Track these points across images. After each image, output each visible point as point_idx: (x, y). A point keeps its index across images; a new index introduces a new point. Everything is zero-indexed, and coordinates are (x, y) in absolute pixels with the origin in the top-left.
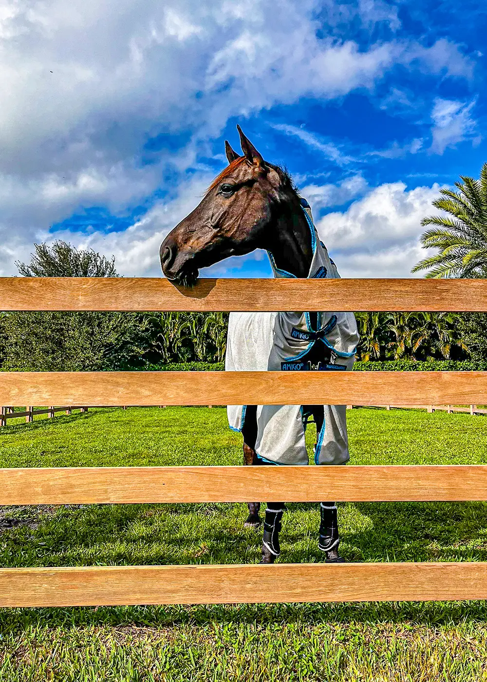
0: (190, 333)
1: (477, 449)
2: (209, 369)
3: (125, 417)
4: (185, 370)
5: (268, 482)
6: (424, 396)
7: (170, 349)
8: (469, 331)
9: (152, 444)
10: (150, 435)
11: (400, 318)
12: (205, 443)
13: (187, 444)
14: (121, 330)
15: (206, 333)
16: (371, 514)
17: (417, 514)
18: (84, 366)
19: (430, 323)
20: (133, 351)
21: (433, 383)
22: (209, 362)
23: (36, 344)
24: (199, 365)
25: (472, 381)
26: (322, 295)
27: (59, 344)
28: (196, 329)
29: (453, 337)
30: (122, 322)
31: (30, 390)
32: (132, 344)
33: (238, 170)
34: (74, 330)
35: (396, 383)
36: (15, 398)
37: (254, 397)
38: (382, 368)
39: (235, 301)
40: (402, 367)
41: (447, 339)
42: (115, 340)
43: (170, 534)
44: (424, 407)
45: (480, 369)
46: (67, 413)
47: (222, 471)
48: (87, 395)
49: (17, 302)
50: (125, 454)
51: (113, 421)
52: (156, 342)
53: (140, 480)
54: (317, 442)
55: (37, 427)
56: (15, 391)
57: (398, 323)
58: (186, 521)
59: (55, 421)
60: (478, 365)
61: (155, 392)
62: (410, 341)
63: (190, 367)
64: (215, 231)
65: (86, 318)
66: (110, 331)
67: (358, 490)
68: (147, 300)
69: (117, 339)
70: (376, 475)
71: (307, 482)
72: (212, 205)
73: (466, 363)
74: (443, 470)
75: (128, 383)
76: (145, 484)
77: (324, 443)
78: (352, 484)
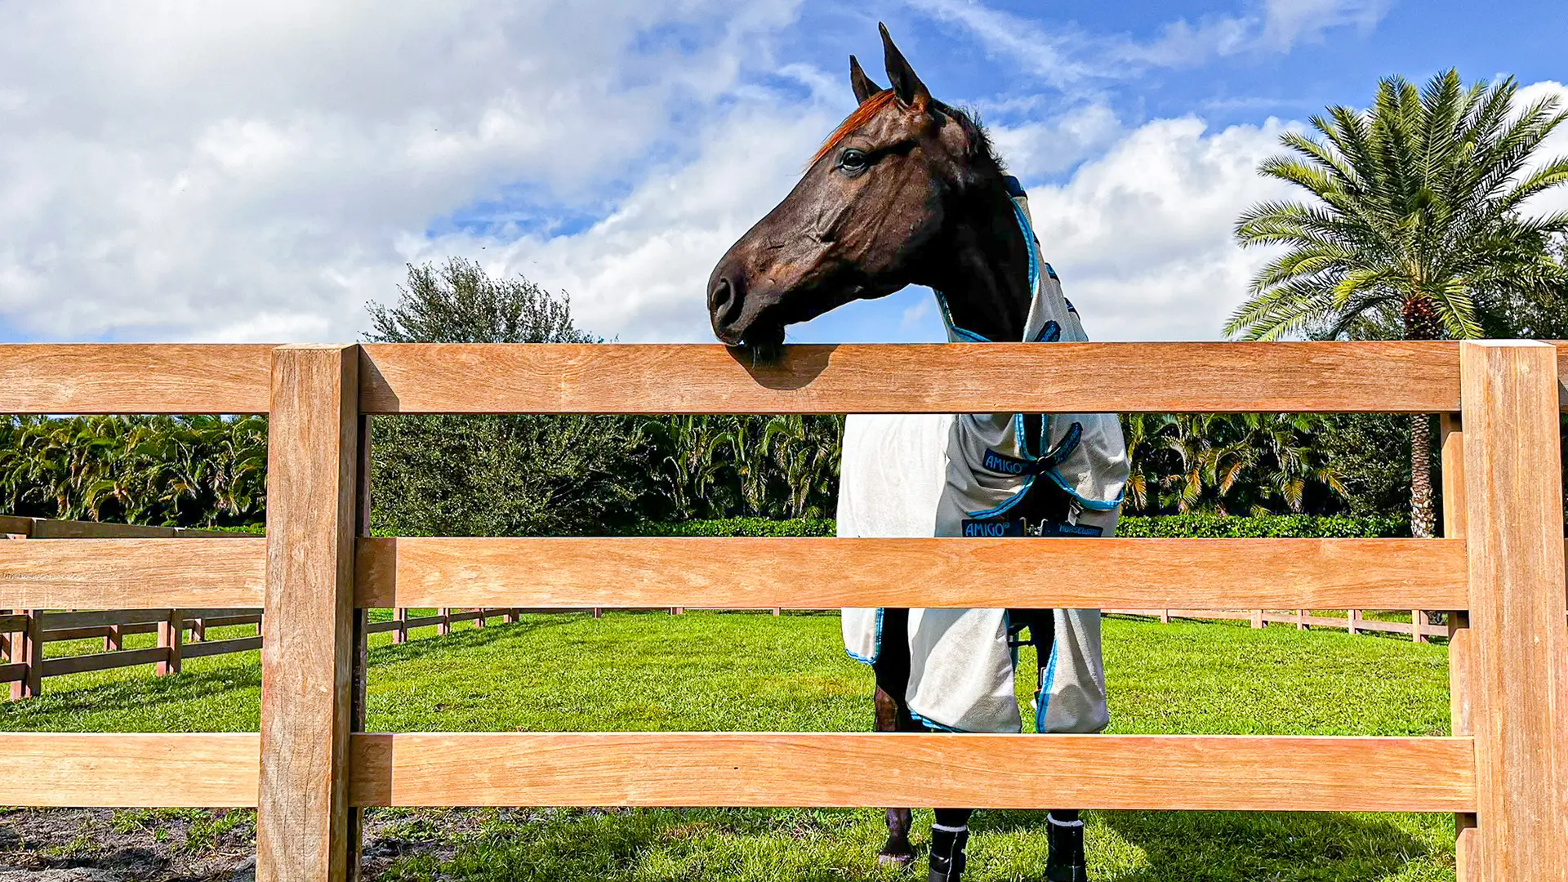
0: (732, 456)
1: (1368, 709)
2: (772, 532)
3: (600, 632)
4: (723, 535)
5: (951, 767)
6: (1280, 591)
7: (690, 490)
8: (1346, 448)
9: (661, 690)
10: (657, 672)
11: (1191, 421)
12: (773, 689)
13: (736, 691)
14: (588, 449)
15: (767, 454)
16: (1147, 842)
17: (1247, 842)
18: (510, 525)
19: (1257, 433)
20: (613, 494)
21: (1301, 563)
22: (772, 519)
23: (410, 478)
24: (751, 523)
25: (1387, 560)
26: (1063, 377)
27: (458, 478)
28: (744, 447)
29: (1310, 463)
30: (590, 431)
31: (465, 575)
32: (609, 478)
33: (877, 119)
34: (487, 449)
35: (1221, 564)
36: (432, 591)
37: (920, 592)
38: (1152, 531)
39: (880, 391)
40: (1195, 529)
41: (1295, 467)
42: (575, 471)
43: (726, 875)
44: (1245, 616)
45: (1371, 534)
46: (475, 624)
47: (855, 744)
48: (577, 586)
49: (436, 394)
50: (609, 710)
51: (574, 643)
52: (661, 475)
53: (687, 759)
54: (1040, 687)
55: (417, 654)
56: (434, 577)
57: (1188, 433)
58: (756, 851)
59: (452, 642)
60: (1365, 525)
61: (716, 580)
62: (1213, 473)
63: (733, 527)
64: (826, 246)
65: (515, 425)
66: (565, 451)
67: (1140, 785)
68: (698, 390)
69: (577, 468)
70: (1178, 755)
71: (1033, 768)
72: (822, 192)
73: (1339, 521)
74: (1322, 746)
75: (662, 561)
76: (697, 768)
77: (1055, 689)
78: (1127, 773)
